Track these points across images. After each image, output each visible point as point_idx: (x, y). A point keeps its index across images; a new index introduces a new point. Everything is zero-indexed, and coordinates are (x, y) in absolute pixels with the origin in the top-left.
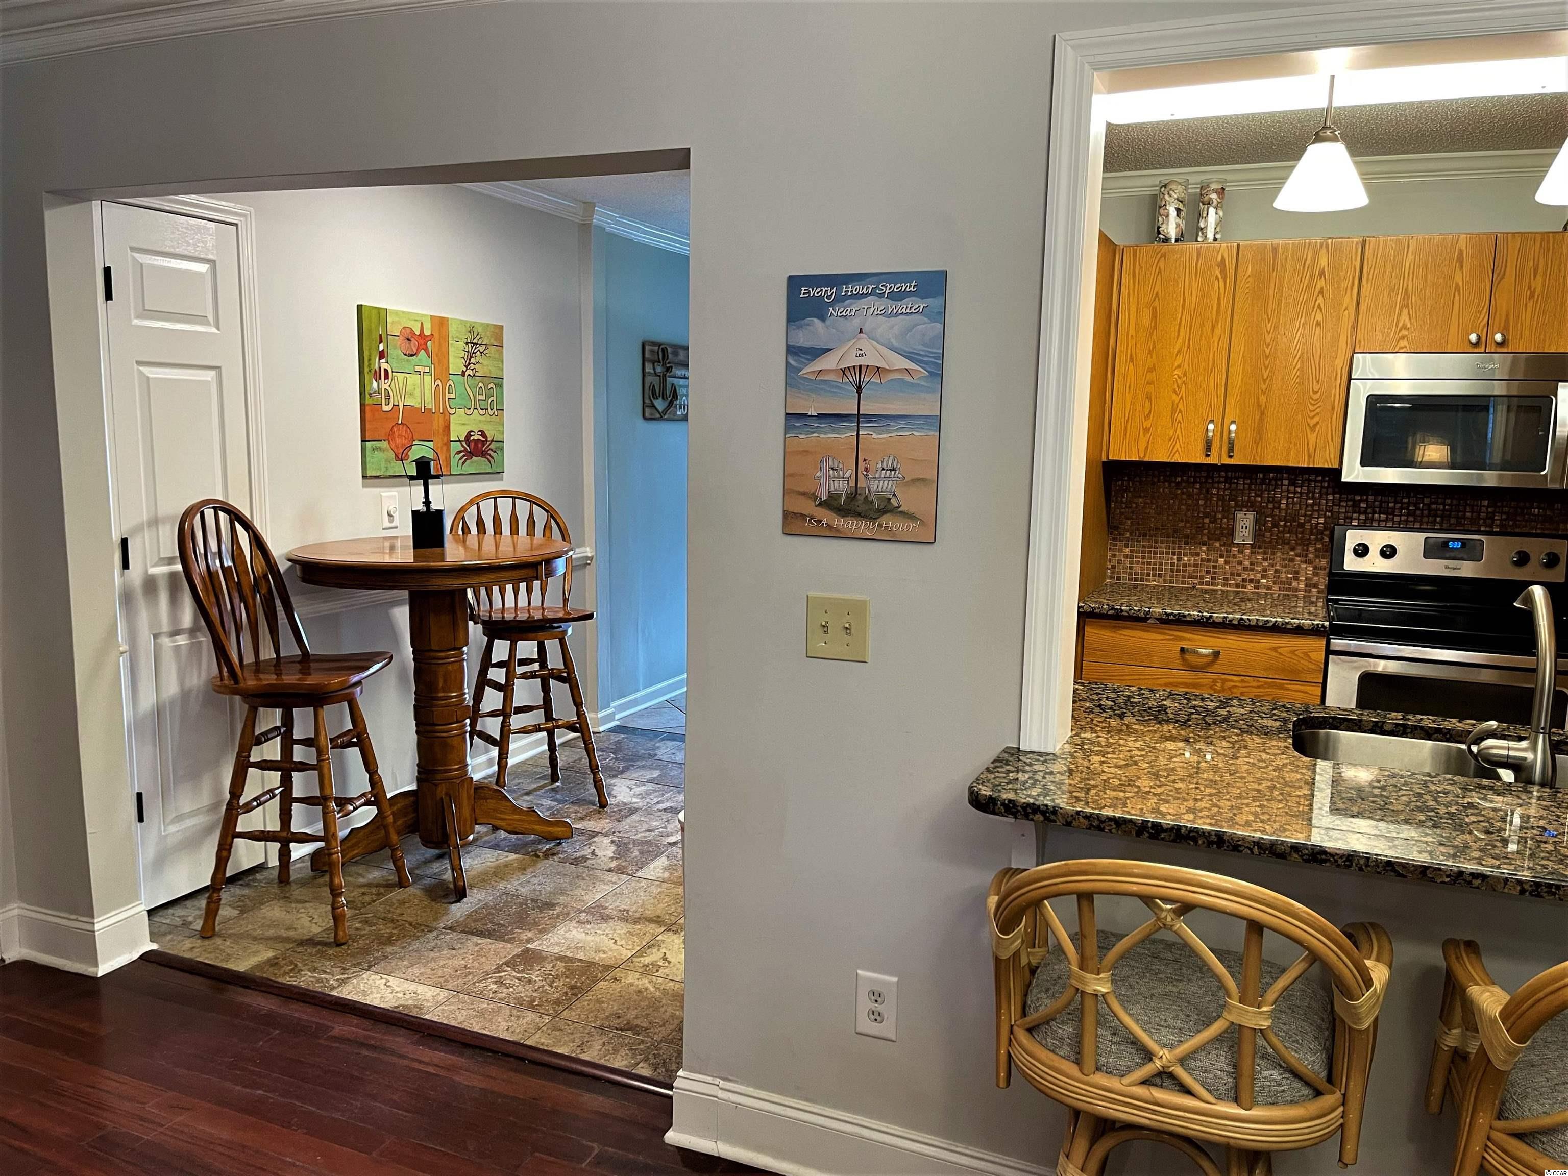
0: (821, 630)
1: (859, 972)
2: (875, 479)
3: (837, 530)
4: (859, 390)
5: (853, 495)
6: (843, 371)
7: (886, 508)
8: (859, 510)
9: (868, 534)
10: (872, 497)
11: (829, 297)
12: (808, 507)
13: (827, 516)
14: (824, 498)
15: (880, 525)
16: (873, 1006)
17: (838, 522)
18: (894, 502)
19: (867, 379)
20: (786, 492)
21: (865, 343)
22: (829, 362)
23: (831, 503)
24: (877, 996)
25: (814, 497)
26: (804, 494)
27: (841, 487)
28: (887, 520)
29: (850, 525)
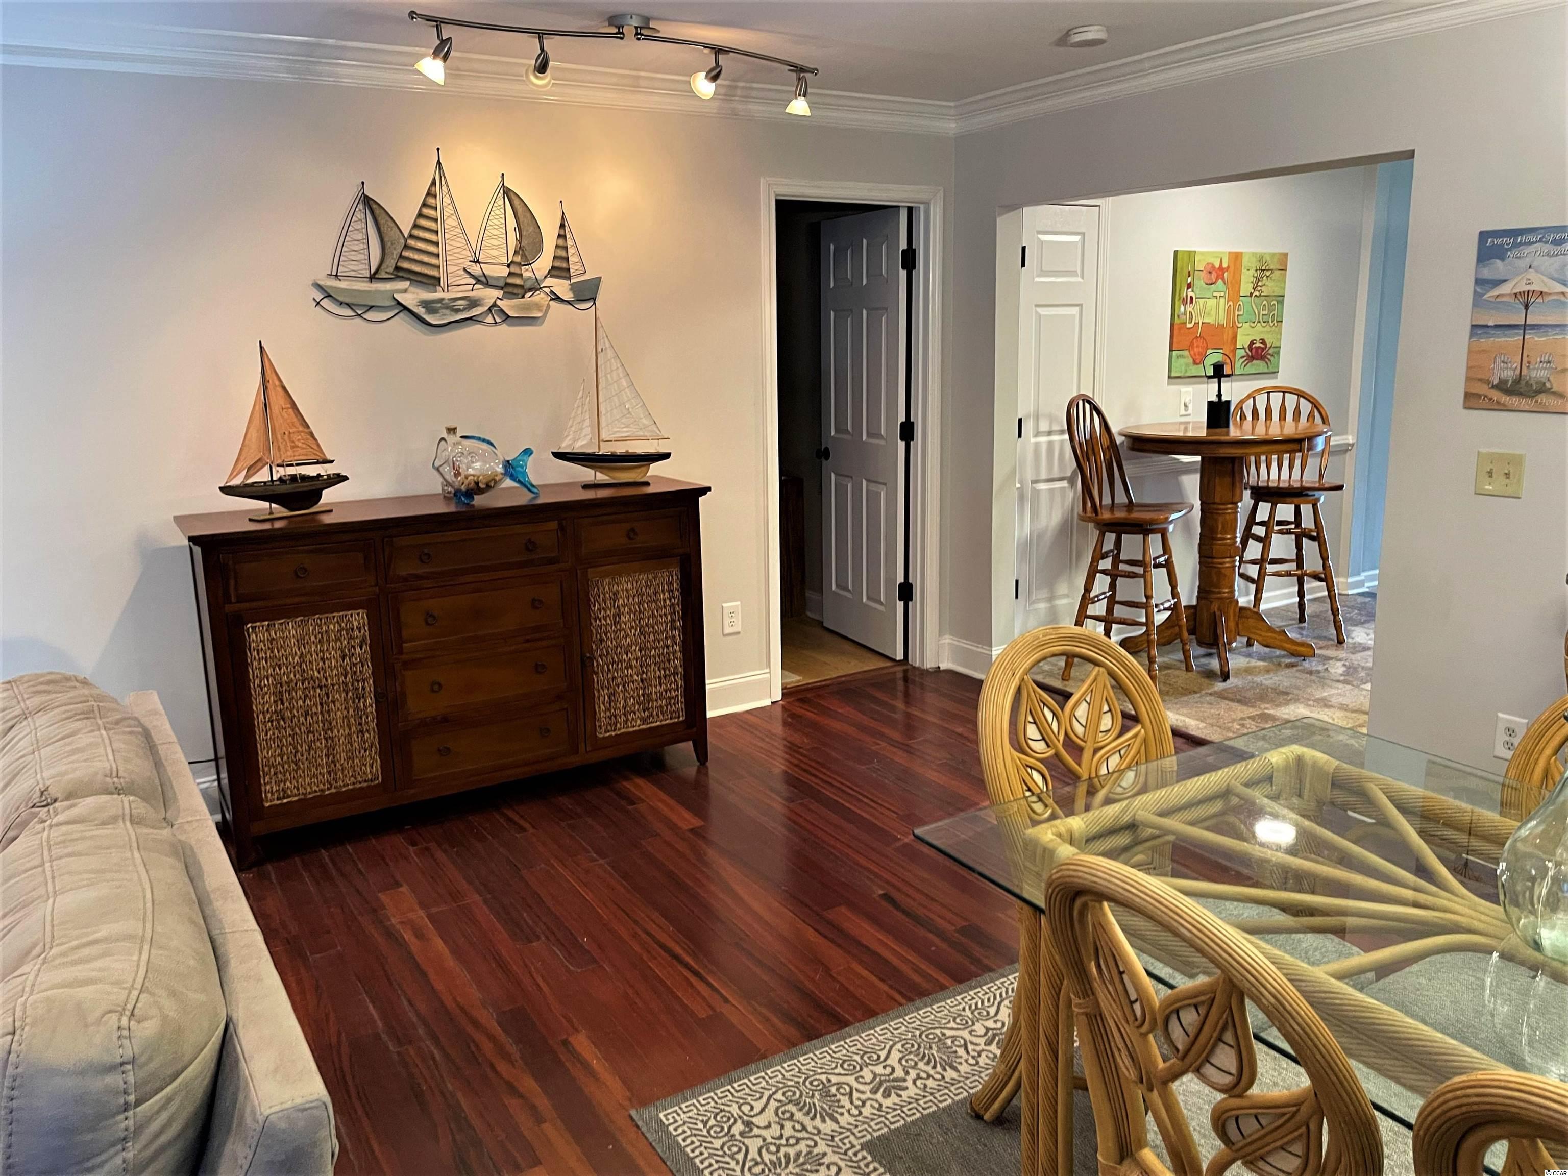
0: (1487, 476)
1: (1500, 715)
2: (1534, 369)
3: (1504, 405)
4: (1527, 307)
5: (1518, 380)
6: (1516, 294)
7: (1542, 389)
8: (1522, 390)
9: (1527, 408)
10: (1532, 382)
11: (1508, 245)
12: (1483, 389)
13: (1496, 395)
14: (1496, 382)
15: (1536, 401)
16: (1507, 738)
17: (1505, 399)
18: (1548, 385)
19: (1532, 300)
20: (1468, 379)
21: (1532, 275)
22: (1506, 289)
23: (1501, 387)
24: (1511, 732)
25: (1488, 382)
26: (1481, 380)
27: (1509, 374)
28: (1543, 398)
29: (1514, 401)
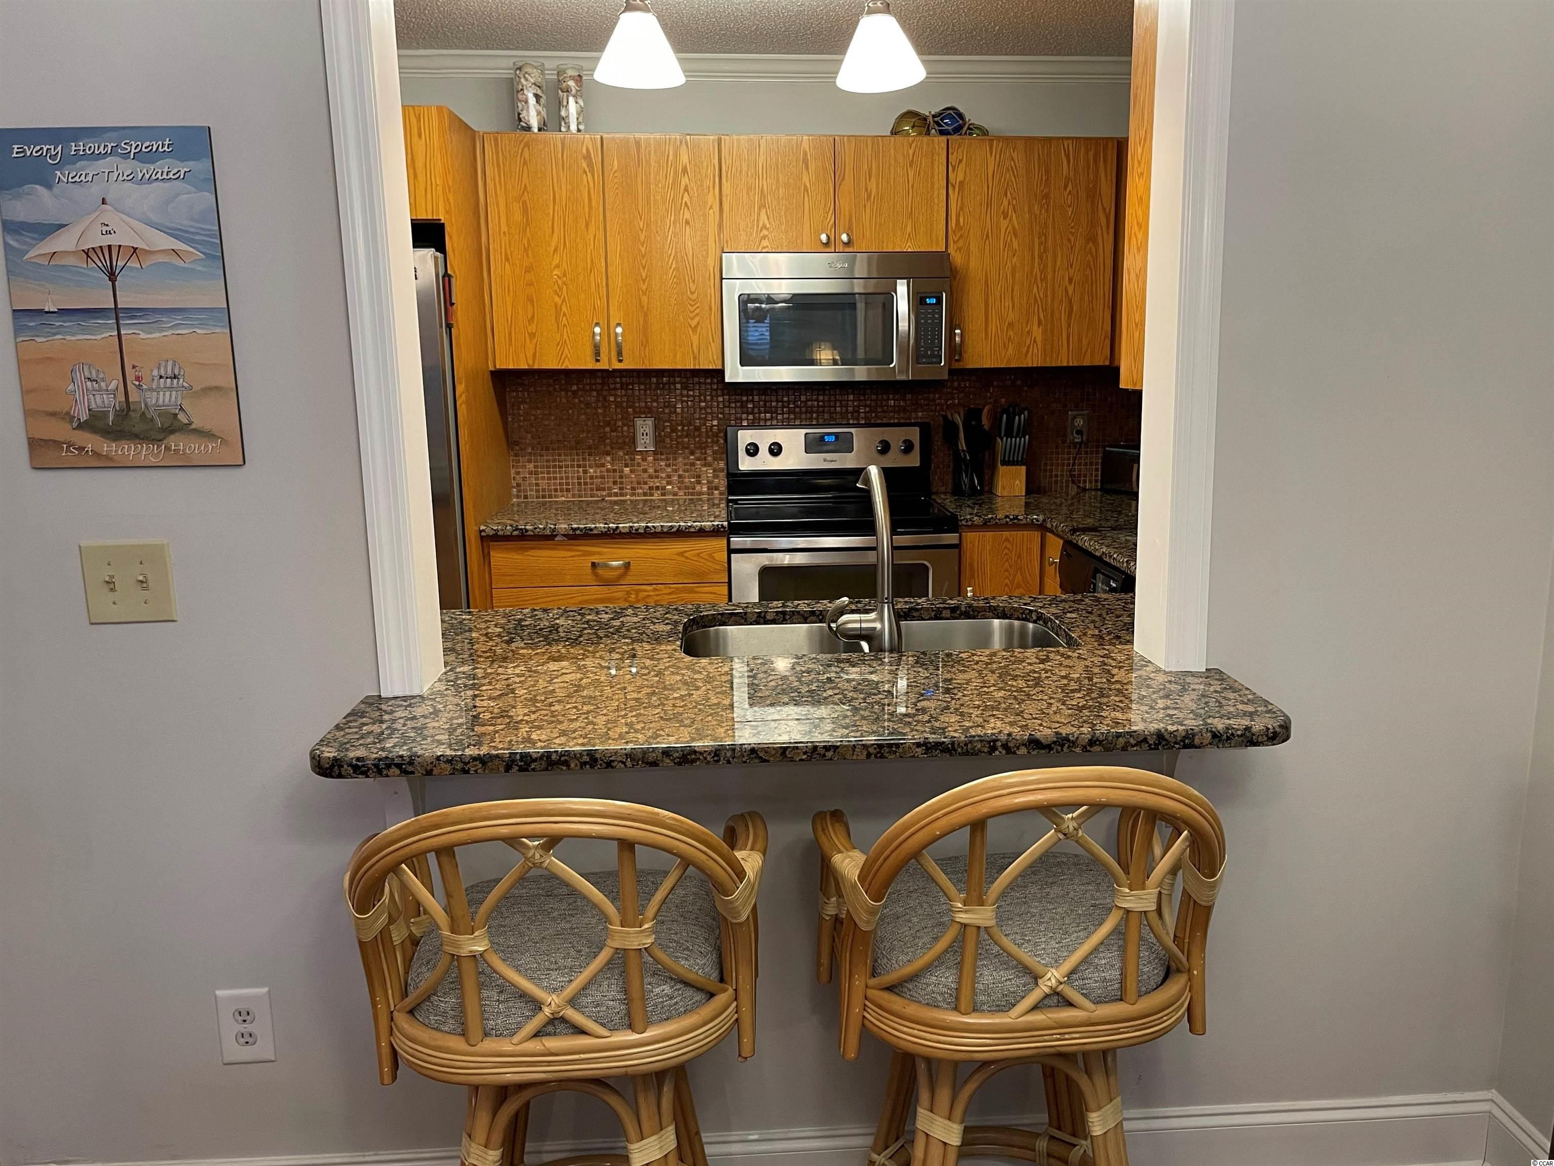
0: (106, 589)
1: (218, 993)
2: (151, 390)
3: (108, 458)
4: (112, 276)
5: (126, 410)
6: (87, 253)
7: (173, 426)
8: (136, 430)
9: (153, 460)
10: (152, 413)
11: (53, 157)
12: (61, 431)
13: (91, 441)
14: (84, 417)
15: (168, 449)
16: (242, 1028)
17: (107, 447)
18: (182, 417)
19: (121, 263)
20: (29, 414)
21: (109, 215)
22: (64, 242)
23: (95, 424)
24: (244, 1015)
25: (68, 417)
26: (54, 414)
27: (106, 402)
28: (176, 442)
29: (127, 450)
